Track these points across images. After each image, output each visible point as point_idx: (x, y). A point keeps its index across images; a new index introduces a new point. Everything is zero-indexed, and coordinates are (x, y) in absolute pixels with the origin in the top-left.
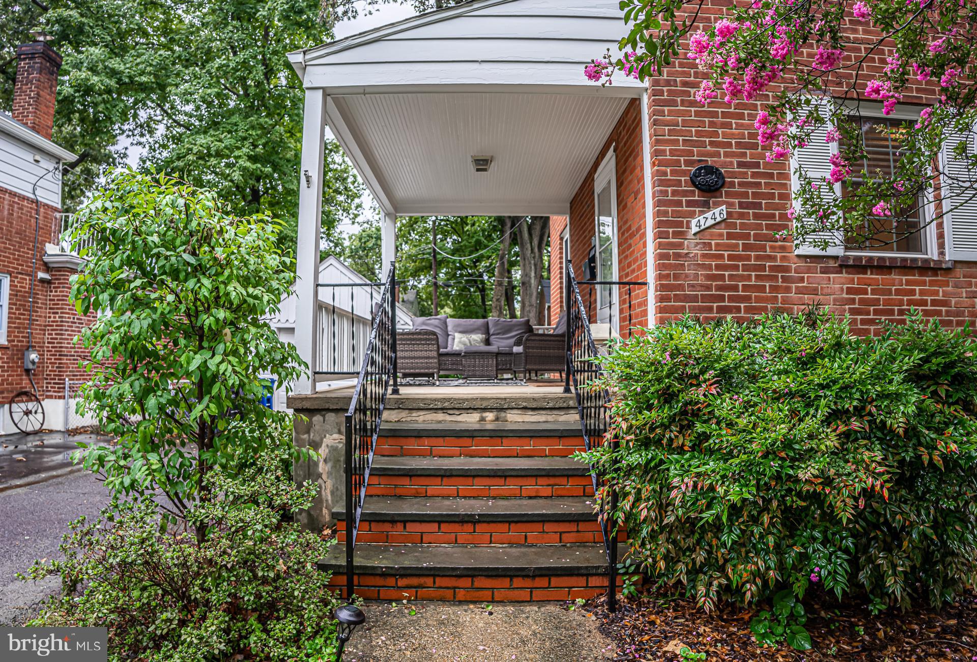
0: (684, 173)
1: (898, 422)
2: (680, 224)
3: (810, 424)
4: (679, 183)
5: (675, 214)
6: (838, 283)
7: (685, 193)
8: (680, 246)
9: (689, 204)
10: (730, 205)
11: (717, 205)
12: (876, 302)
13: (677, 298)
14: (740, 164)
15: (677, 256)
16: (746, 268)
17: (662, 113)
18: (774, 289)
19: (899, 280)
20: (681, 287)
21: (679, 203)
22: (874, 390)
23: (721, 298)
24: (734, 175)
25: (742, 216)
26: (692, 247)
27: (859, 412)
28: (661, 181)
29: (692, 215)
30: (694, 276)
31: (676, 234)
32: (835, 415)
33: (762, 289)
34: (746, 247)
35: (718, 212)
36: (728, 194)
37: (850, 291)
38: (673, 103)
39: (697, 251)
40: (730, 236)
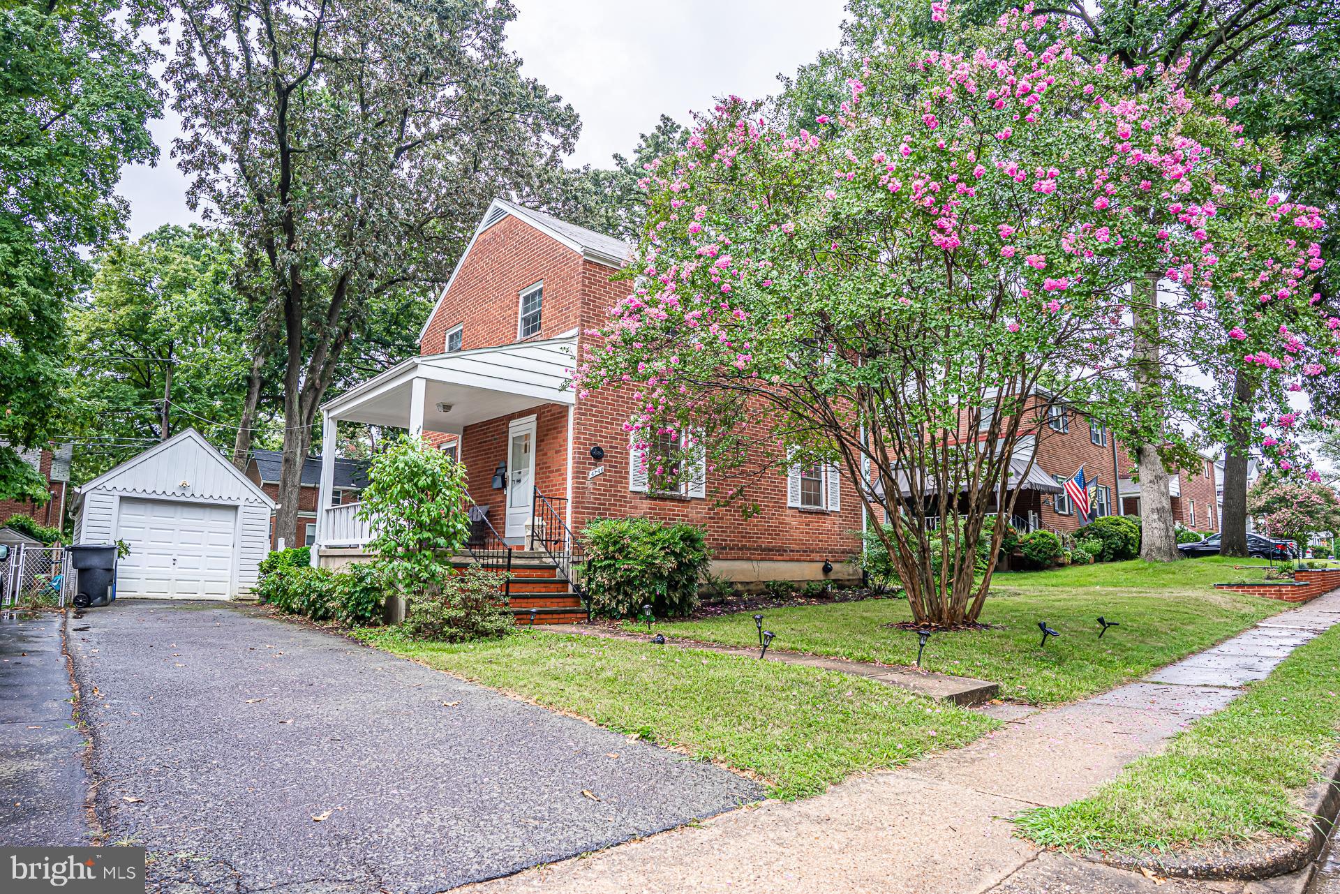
0: (588, 449)
1: (678, 550)
2: (585, 473)
3: (656, 550)
4: (585, 454)
5: (584, 468)
6: (646, 505)
7: (588, 459)
8: (584, 483)
9: (589, 464)
10: (605, 466)
11: (600, 465)
12: (660, 514)
13: (582, 508)
14: (611, 447)
15: (583, 488)
16: (610, 495)
17: (581, 419)
18: (620, 506)
19: (669, 504)
20: (584, 503)
21: (585, 463)
22: (672, 541)
23: (599, 509)
24: (608, 452)
25: (610, 471)
26: (589, 484)
27: (668, 547)
28: (578, 451)
29: (590, 469)
30: (589, 497)
31: (583, 478)
32: (663, 548)
33: (615, 505)
34: (611, 486)
35: (600, 469)
36: (605, 461)
37: (650, 508)
38: (586, 415)
39: (591, 486)
40: (605, 480)
